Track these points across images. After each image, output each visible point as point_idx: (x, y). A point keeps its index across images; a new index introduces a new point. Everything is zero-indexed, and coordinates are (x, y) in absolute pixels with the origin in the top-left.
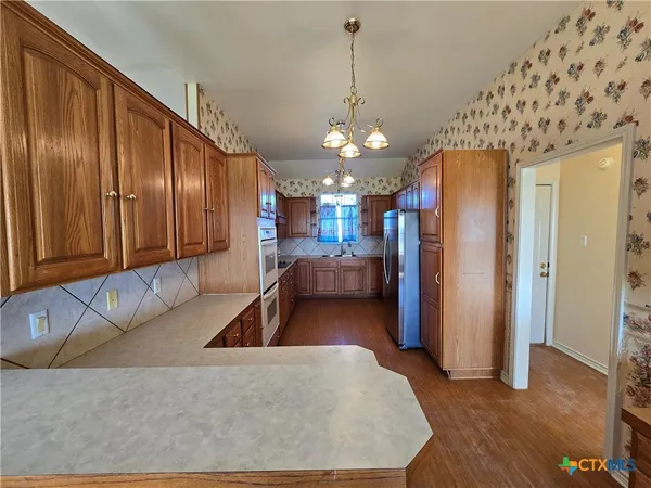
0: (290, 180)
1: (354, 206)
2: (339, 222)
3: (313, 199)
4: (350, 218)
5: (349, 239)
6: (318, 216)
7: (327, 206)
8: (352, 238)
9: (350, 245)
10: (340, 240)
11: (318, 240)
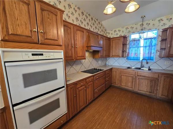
0: (114, 30)
1: (155, 38)
2: (142, 49)
3: (125, 37)
4: (150, 46)
5: (148, 59)
6: (128, 46)
7: (134, 40)
8: (150, 59)
9: (147, 63)
10: (141, 59)
11: (127, 59)
